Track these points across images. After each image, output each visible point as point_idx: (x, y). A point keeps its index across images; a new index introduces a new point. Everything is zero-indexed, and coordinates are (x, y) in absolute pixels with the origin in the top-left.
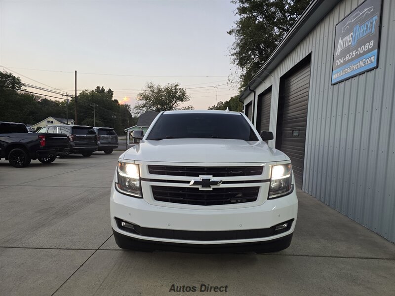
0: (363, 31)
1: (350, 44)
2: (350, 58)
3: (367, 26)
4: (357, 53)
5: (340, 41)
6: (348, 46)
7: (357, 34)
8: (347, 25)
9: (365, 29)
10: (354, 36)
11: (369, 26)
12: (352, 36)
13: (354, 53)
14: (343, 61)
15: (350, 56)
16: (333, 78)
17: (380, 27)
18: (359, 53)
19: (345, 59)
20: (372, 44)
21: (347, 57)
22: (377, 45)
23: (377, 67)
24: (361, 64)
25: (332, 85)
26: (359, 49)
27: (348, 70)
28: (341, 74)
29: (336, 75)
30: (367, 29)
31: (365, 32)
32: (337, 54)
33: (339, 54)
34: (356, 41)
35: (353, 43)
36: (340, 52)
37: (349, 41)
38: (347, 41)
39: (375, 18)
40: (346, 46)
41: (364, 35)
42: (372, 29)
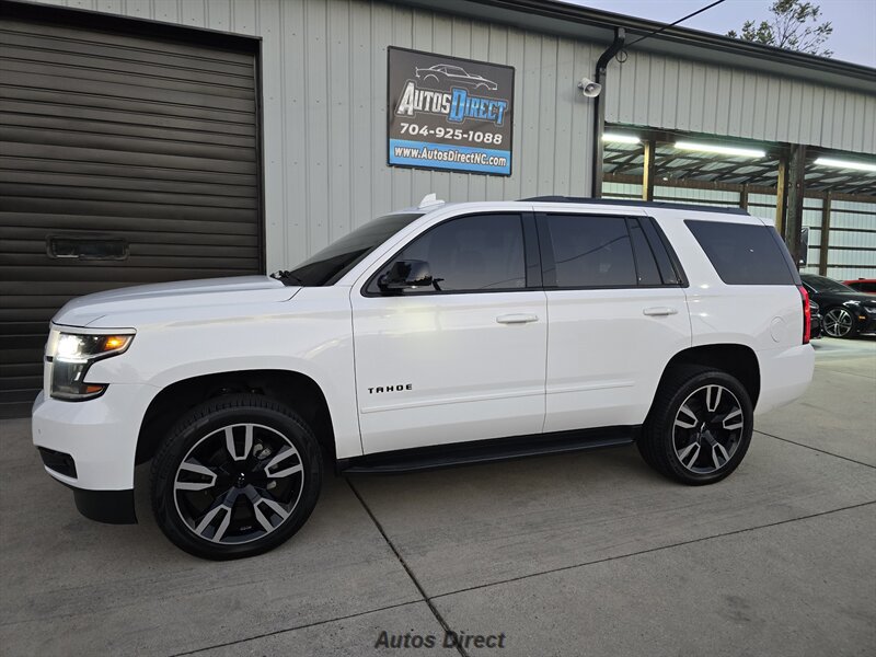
0: (479, 109)
1: (443, 111)
2: (448, 136)
3: (486, 107)
4: (465, 136)
5: (410, 88)
6: (440, 113)
7: (462, 105)
8: (434, 73)
9: (482, 107)
10: (455, 103)
11: (490, 108)
12: (447, 100)
13: (458, 132)
14: (426, 133)
15: (446, 133)
16: (392, 153)
17: (512, 122)
18: (470, 139)
19: (432, 132)
20: (498, 139)
21: (440, 132)
22: (508, 144)
23: (508, 176)
24: (478, 159)
25: (391, 165)
26: (471, 133)
27: (444, 156)
28: (424, 155)
29: (407, 152)
30: (486, 111)
31: (481, 112)
32: (401, 109)
33: (410, 113)
34: (460, 115)
35: (453, 115)
36: (414, 110)
37: (442, 106)
38: (435, 101)
39: (502, 105)
40: (434, 109)
41: (481, 115)
42: (497, 117)
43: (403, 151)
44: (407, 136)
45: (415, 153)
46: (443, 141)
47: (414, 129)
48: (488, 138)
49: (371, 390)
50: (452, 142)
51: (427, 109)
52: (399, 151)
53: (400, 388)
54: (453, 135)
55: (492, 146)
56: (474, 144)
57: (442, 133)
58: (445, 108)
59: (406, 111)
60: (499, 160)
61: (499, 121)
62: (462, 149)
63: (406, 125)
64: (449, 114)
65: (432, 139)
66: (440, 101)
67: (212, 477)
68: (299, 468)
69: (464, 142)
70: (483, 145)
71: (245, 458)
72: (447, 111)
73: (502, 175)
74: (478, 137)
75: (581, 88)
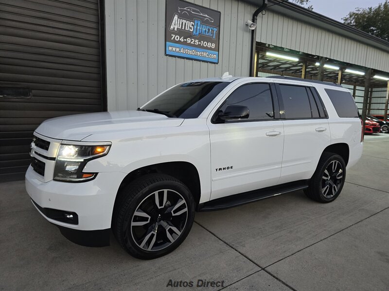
0: (205, 31)
2: (192, 43)
3: (209, 30)
4: (200, 43)
5: (176, 17)
6: (189, 31)
7: (198, 28)
9: (207, 30)
10: (195, 27)
11: (210, 31)
12: (192, 25)
13: (197, 41)
14: (182, 40)
15: (192, 41)
16: (167, 49)
17: (219, 38)
18: (202, 45)
19: (185, 40)
20: (213, 46)
21: (189, 40)
22: (217, 49)
23: (217, 63)
24: (205, 55)
25: (167, 55)
26: (202, 42)
27: (190, 52)
28: (182, 51)
29: (174, 49)
30: (208, 32)
31: (207, 32)
32: (172, 27)
33: (176, 29)
34: (198, 33)
35: (194, 32)
36: (178, 29)
37: (190, 28)
38: (187, 25)
39: (215, 29)
40: (186, 29)
41: (206, 34)
42: (213, 35)
43: (173, 49)
44: (175, 41)
45: (178, 50)
46: (190, 45)
47: (177, 38)
48: (209, 45)
49: (217, 170)
50: (194, 45)
51: (183, 28)
52: (170, 48)
53: (228, 168)
54: (194, 42)
55: (211, 49)
56: (203, 47)
57: (190, 41)
58: (191, 28)
59: (174, 29)
60: (213, 56)
61: (214, 38)
62: (198, 49)
63: (174, 36)
64: (193, 32)
65: (185, 43)
66: (189, 25)
67: (148, 218)
68: (186, 210)
69: (199, 46)
70: (207, 48)
71: (163, 207)
72: (192, 30)
73: (214, 63)
74: (205, 44)
75: (247, 25)
